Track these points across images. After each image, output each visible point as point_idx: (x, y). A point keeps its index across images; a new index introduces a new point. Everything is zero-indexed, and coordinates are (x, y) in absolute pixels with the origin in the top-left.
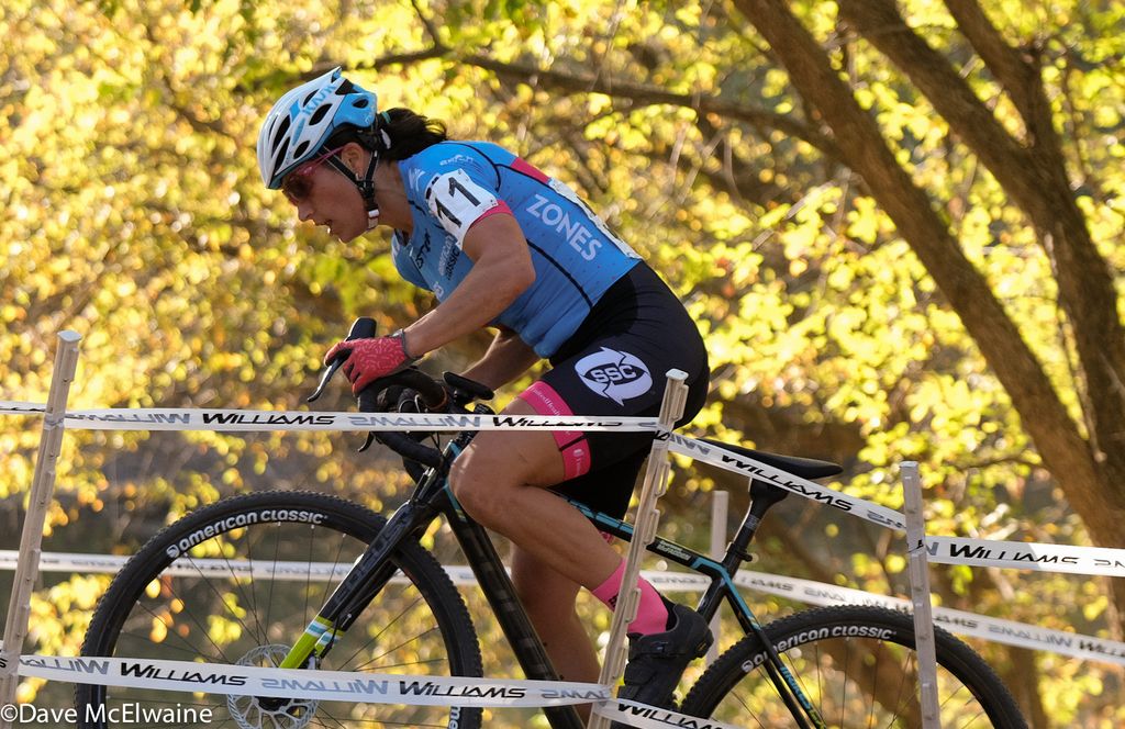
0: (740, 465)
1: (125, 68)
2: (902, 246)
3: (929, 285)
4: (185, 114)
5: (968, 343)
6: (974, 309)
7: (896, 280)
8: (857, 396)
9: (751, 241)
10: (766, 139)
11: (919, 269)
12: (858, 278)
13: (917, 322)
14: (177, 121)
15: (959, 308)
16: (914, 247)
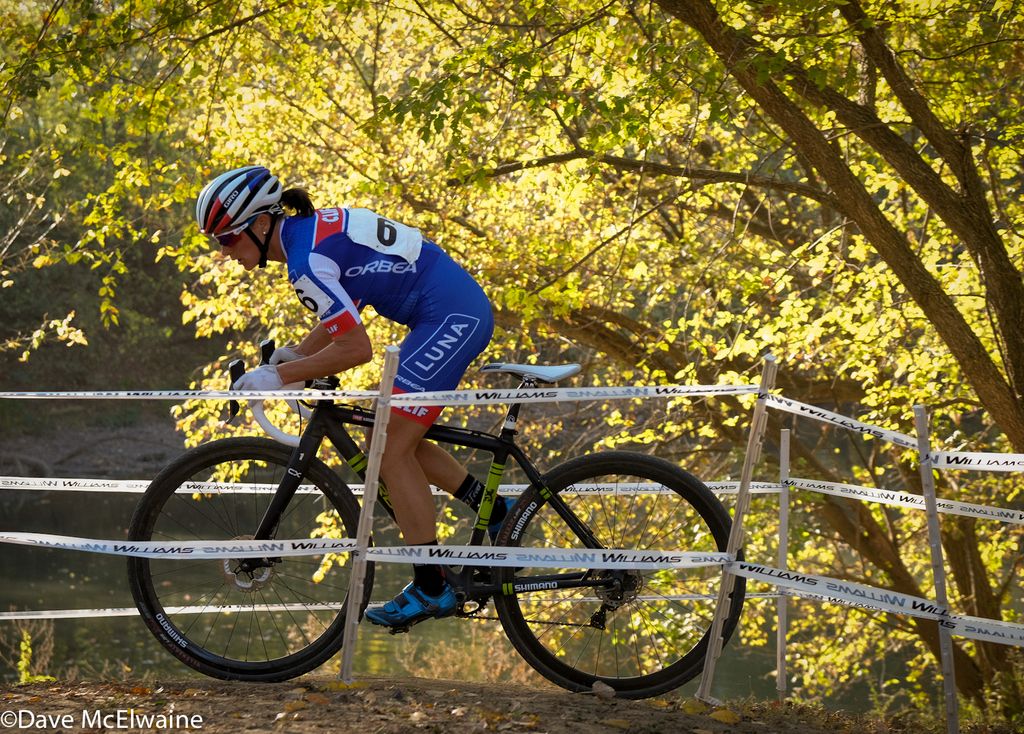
0: (811, 412)
1: (369, 172)
2: (882, 265)
3: (901, 289)
4: (407, 199)
5: (928, 326)
6: (932, 305)
7: (881, 286)
8: (859, 364)
9: (783, 266)
10: (784, 198)
11: (895, 280)
12: (855, 286)
13: (895, 314)
14: (403, 203)
15: (921, 303)
16: (891, 265)
